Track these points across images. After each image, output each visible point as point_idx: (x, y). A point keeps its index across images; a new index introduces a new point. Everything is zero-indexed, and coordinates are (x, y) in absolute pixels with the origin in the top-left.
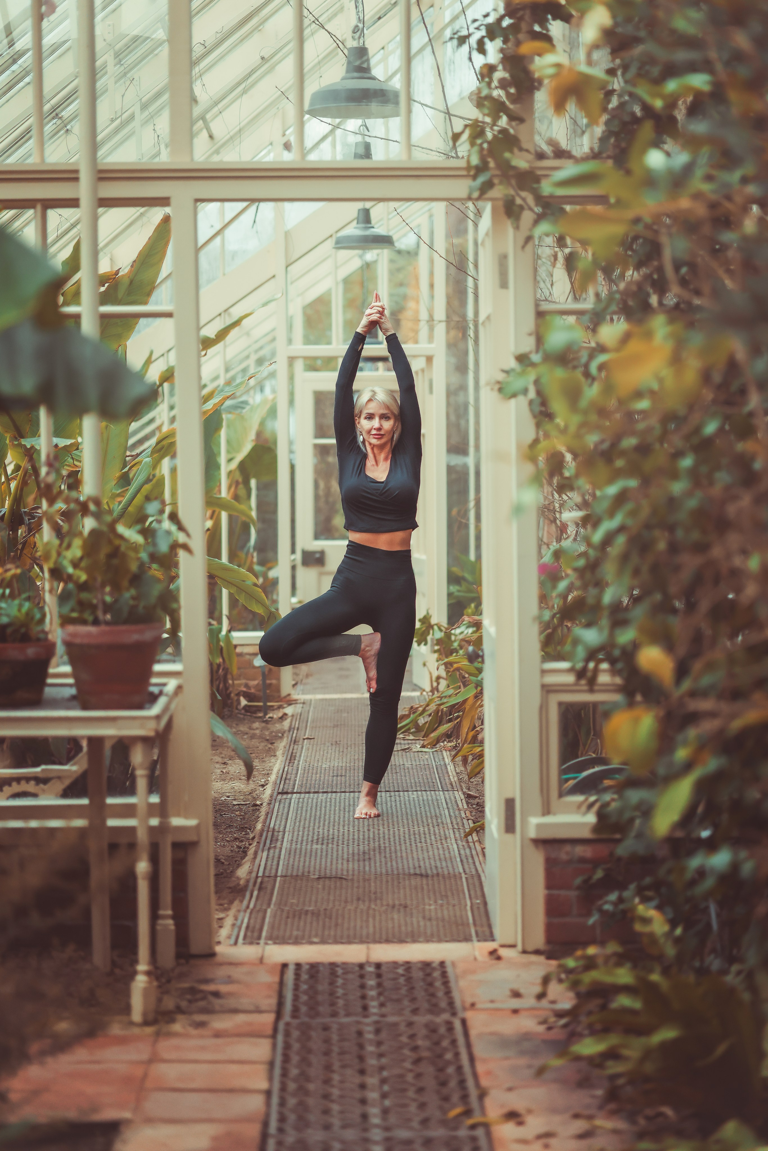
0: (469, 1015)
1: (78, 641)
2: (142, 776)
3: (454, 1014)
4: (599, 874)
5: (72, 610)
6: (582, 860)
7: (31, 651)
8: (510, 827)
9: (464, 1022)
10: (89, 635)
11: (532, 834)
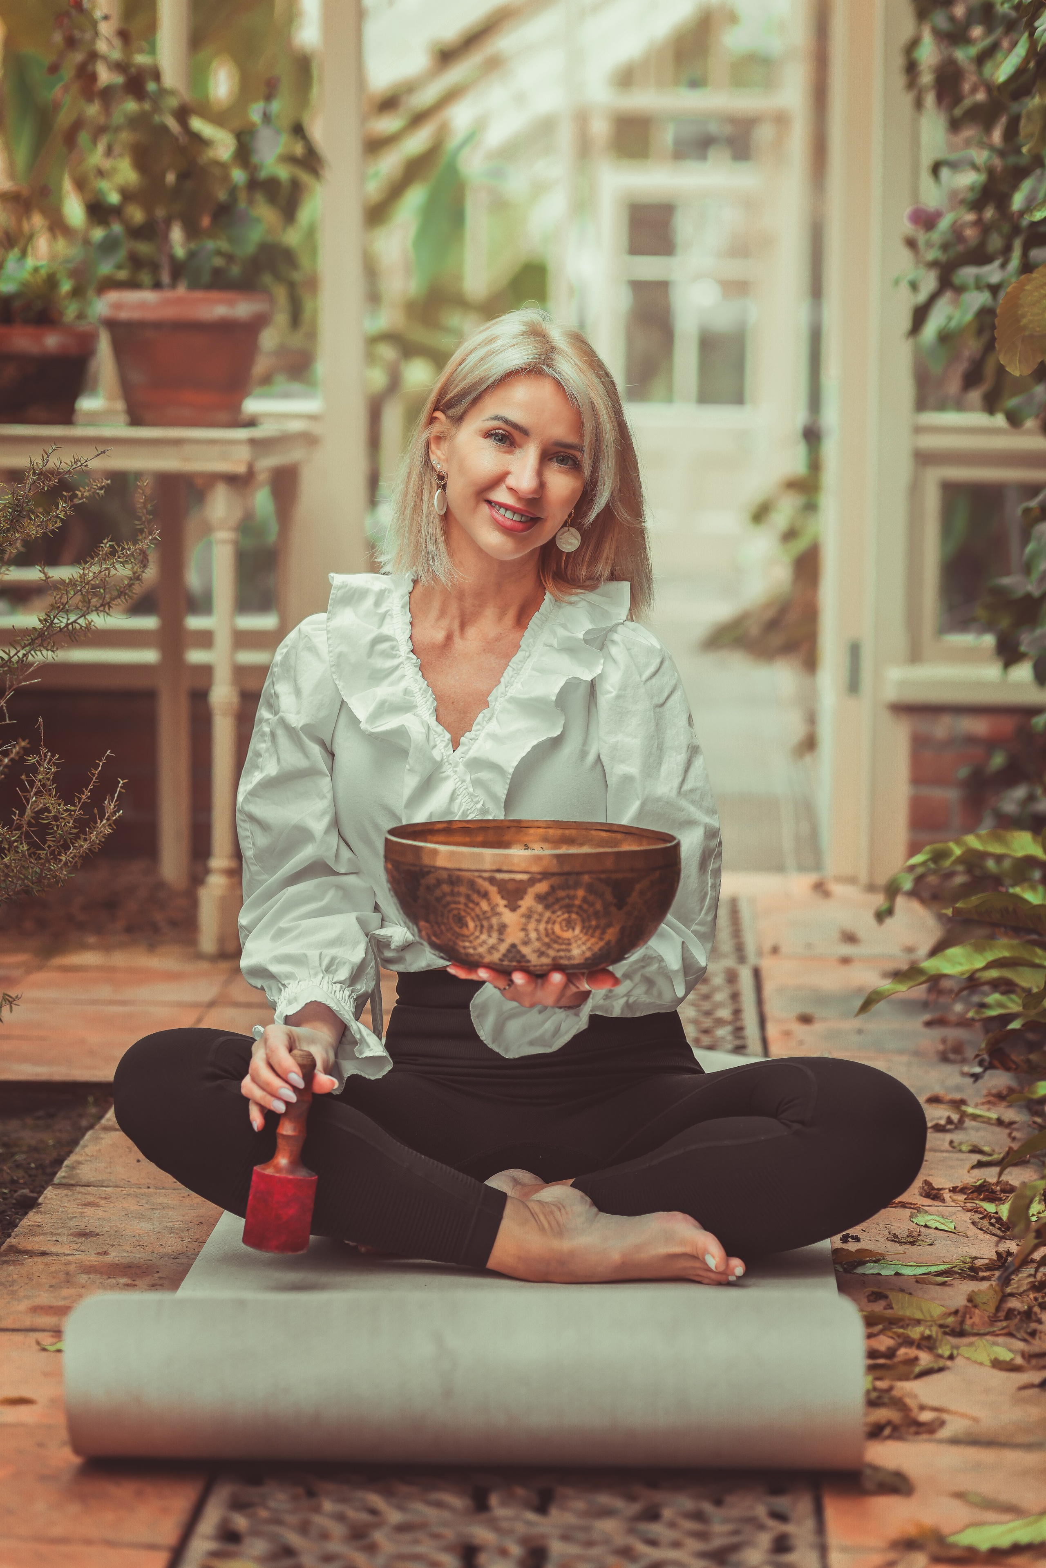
0: (767, 964)
1: (124, 315)
2: (224, 542)
3: (742, 958)
4: (998, 760)
5: (119, 267)
6: (971, 740)
7: (52, 341)
8: (853, 686)
9: (757, 974)
10: (142, 305)
11: (891, 694)
